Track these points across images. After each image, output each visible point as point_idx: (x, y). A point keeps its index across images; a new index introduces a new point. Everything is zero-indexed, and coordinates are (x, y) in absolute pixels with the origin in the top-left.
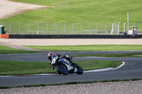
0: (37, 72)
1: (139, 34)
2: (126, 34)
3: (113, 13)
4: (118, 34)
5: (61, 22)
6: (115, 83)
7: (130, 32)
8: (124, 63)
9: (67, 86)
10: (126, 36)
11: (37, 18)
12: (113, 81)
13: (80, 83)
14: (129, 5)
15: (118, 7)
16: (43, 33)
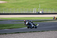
0: (3, 28)
1: (44, 13)
2: (39, 13)
3: (34, 5)
4: (36, 13)
5: (13, 8)
6: (35, 33)
7: (41, 12)
8: (38, 25)
9: (15, 34)
10: (39, 14)
11: (3, 6)
12: (34, 32)
13: (20, 33)
14: (40, 1)
15: (36, 2)
16: (6, 12)
